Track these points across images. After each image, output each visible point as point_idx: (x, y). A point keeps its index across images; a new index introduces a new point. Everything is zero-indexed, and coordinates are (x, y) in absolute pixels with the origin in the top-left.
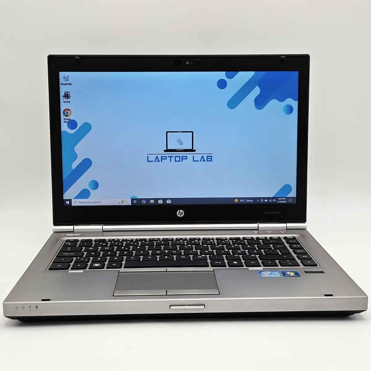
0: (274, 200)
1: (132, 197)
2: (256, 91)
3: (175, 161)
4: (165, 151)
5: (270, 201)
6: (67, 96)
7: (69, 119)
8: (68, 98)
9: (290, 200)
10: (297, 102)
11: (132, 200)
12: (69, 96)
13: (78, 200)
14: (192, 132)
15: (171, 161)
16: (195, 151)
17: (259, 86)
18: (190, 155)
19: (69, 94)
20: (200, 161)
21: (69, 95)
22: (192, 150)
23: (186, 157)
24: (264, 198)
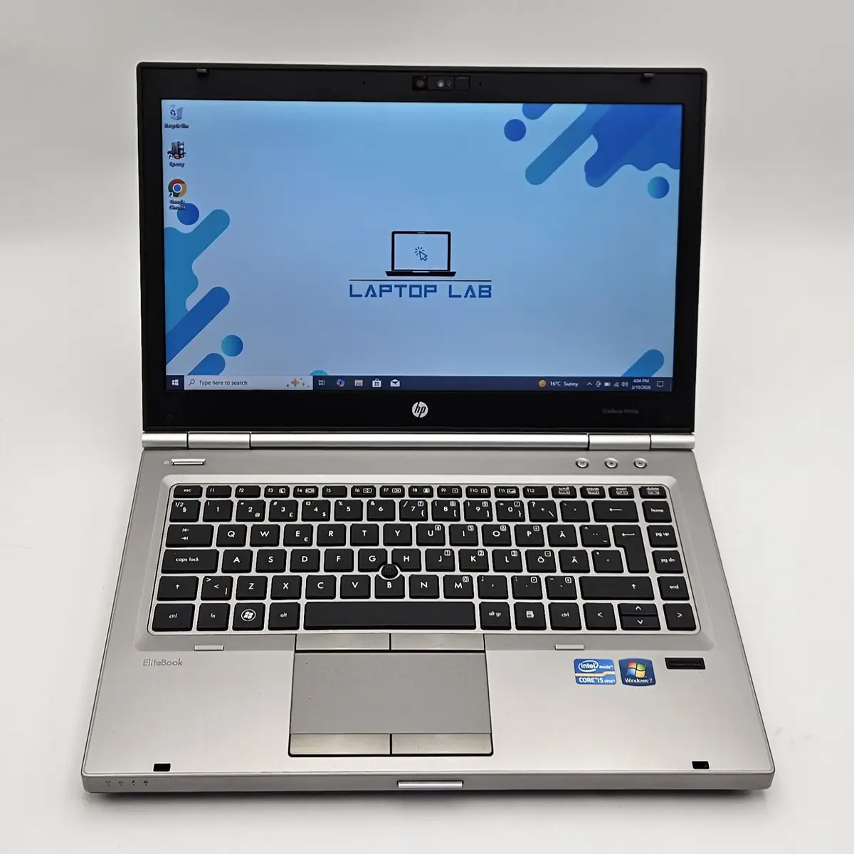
0: (625, 384)
1: (317, 372)
2: (590, 147)
3: (411, 296)
4: (389, 274)
5: (617, 385)
6: (177, 152)
7: (182, 203)
8: (180, 157)
9: (660, 384)
10: (678, 172)
11: (316, 379)
12: (182, 152)
13: (198, 378)
14: (449, 234)
15: (401, 296)
16: (453, 274)
17: (595, 136)
18: (442, 283)
19: (182, 147)
20: (466, 296)
21: (183, 149)
22: (448, 273)
23: (435, 286)
24: (603, 379)
